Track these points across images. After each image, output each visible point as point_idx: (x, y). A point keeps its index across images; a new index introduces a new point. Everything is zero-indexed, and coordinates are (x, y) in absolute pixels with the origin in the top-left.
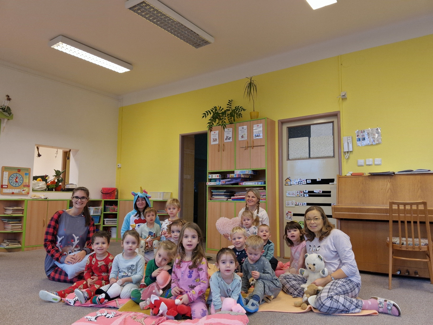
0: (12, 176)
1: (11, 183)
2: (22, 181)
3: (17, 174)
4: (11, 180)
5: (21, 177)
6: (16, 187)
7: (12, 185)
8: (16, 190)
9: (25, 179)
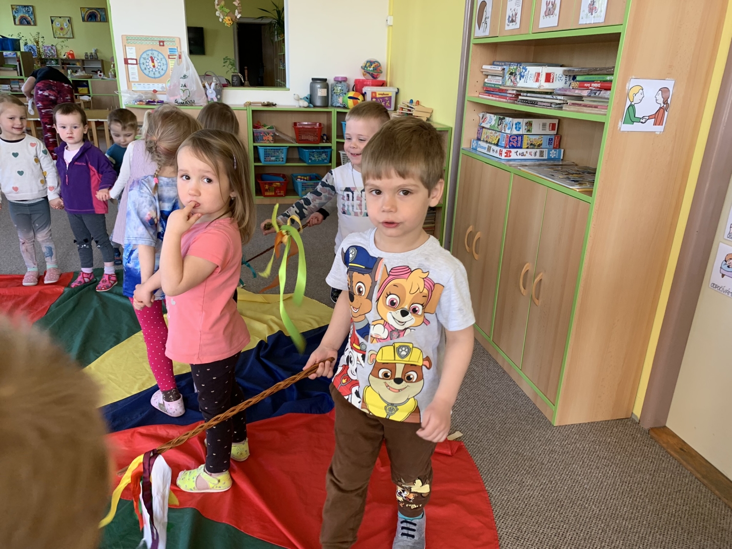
0: (145, 56)
1: (145, 71)
2: (165, 66)
3: (154, 52)
4: (144, 64)
5: (162, 57)
6: (155, 78)
7: (148, 76)
8: (156, 85)
9: (170, 62)
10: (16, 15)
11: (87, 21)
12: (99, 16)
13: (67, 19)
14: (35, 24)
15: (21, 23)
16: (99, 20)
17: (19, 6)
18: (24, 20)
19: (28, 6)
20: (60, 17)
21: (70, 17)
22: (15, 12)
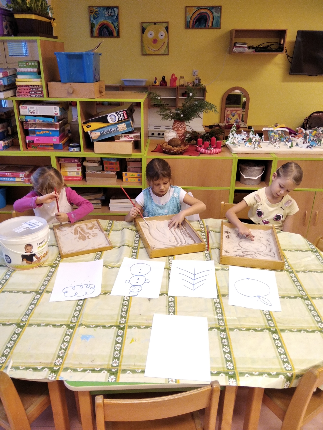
10: (94, 22)
11: (193, 27)
12: (211, 18)
13: (165, 25)
14: (118, 36)
15: (101, 34)
16: (210, 25)
17: (100, 7)
18: (105, 29)
19: (111, 8)
20: (155, 23)
21: (167, 22)
22: (95, 18)
